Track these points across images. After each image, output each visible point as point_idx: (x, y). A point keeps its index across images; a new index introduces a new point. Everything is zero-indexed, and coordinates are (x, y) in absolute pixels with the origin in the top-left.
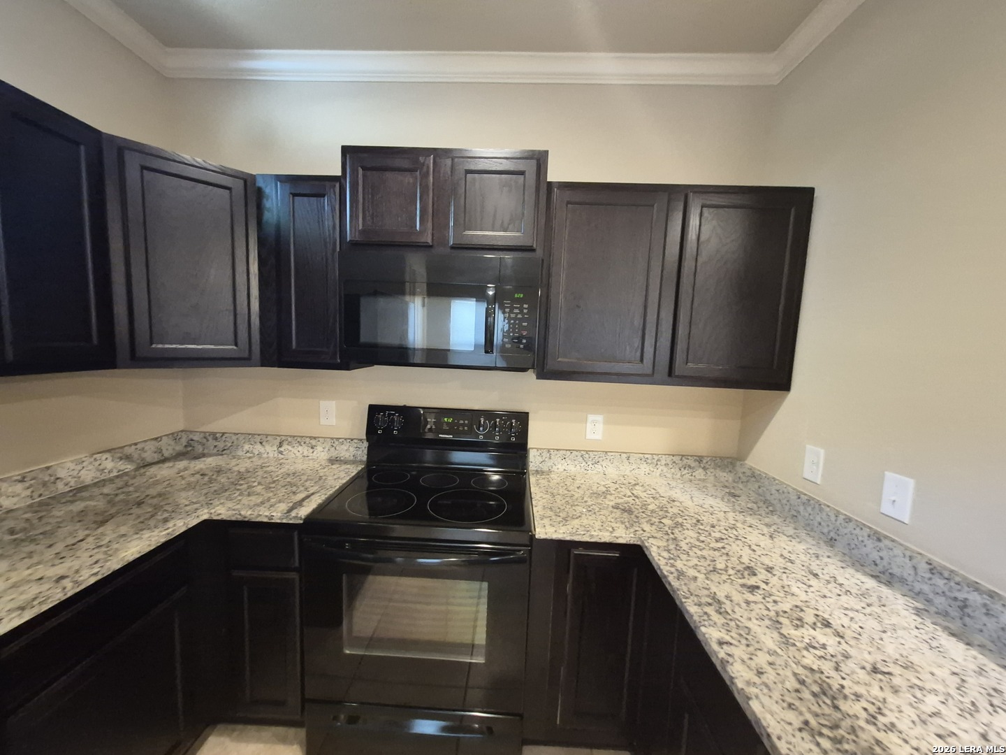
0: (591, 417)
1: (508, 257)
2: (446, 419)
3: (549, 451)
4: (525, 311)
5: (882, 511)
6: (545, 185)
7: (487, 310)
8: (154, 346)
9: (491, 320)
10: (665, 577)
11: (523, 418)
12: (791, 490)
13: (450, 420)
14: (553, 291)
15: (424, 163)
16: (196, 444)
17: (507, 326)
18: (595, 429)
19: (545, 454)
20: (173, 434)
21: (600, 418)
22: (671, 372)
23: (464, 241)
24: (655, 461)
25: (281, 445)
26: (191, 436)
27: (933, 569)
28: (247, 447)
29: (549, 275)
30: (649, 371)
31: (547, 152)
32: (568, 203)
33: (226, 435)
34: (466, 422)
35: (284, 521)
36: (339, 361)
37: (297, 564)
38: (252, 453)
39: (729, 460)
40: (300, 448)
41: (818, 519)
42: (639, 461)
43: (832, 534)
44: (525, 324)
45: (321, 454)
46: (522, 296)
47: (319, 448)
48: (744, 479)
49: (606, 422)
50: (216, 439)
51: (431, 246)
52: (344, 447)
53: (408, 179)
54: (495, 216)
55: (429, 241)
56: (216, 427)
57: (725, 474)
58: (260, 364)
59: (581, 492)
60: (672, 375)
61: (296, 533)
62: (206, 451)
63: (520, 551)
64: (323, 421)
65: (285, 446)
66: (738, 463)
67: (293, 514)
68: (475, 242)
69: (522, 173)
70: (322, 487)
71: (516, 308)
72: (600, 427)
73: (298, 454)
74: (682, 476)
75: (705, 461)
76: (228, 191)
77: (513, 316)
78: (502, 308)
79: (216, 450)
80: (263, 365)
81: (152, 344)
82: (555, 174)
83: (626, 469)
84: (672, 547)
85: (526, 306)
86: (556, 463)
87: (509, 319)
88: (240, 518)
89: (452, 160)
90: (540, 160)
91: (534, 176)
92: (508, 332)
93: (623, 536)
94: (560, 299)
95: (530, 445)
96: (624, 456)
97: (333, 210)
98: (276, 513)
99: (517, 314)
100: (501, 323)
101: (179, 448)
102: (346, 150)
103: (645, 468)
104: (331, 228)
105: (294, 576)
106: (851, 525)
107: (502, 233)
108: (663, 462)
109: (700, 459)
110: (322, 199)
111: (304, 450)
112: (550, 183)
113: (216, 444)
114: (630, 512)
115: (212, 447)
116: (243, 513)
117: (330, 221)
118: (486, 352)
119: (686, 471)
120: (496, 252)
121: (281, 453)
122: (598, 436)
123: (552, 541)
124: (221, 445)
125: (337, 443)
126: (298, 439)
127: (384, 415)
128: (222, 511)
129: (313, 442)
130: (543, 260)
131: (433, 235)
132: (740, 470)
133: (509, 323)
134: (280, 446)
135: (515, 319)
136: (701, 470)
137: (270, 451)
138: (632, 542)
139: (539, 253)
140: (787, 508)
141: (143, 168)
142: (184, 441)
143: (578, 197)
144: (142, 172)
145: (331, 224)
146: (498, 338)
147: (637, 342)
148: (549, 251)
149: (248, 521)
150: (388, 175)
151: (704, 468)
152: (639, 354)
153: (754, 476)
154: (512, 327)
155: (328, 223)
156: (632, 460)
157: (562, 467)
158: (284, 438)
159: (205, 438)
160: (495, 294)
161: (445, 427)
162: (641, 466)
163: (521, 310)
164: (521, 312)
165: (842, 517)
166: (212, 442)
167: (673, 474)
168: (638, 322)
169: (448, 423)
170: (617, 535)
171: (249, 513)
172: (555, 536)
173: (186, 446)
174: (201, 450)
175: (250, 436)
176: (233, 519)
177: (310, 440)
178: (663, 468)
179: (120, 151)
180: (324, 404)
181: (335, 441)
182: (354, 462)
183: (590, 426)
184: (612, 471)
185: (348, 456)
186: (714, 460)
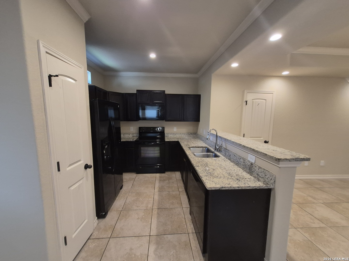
1: (160, 104)
6: (165, 94)
9: (158, 113)
13: (152, 129)
14: (167, 109)
15: (148, 92)
18: (175, 129)
19: (167, 134)
22: (184, 120)
23: (154, 103)
24: (184, 134)
29: (166, 107)
30: (181, 120)
32: (168, 97)
35: (133, 141)
45: (131, 136)
49: (177, 128)
51: (149, 103)
52: (135, 134)
53: (146, 94)
57: (195, 135)
63: (163, 142)
64: (131, 130)
65: (125, 135)
66: (196, 133)
68: (156, 103)
72: (176, 129)
76: (120, 96)
80: (124, 121)
83: (180, 135)
84: (182, 140)
88: (126, 141)
90: (164, 91)
91: (163, 94)
92: (161, 115)
95: (165, 133)
97: (135, 98)
100: (160, 113)
102: (137, 90)
105: (134, 149)
106: (202, 136)
107: (159, 101)
109: (191, 133)
110: (133, 97)
111: (128, 135)
120: (158, 104)
121: (124, 136)
122: (176, 130)
123: (167, 141)
126: (127, 134)
127: (142, 128)
138: (177, 141)
139: (165, 104)
141: (111, 95)
143: (170, 96)
145: (134, 100)
146: (159, 115)
147: (179, 116)
149: (128, 141)
150: (143, 94)
151: (192, 135)
156: (181, 134)
157: (170, 136)
158: (124, 133)
163: (162, 112)
177: (129, 134)
178: (186, 135)
179: (108, 93)
180: (131, 127)
181: (133, 134)
182: (137, 136)
183: (174, 129)
184: (178, 136)
185: (135, 136)
186: (193, 133)
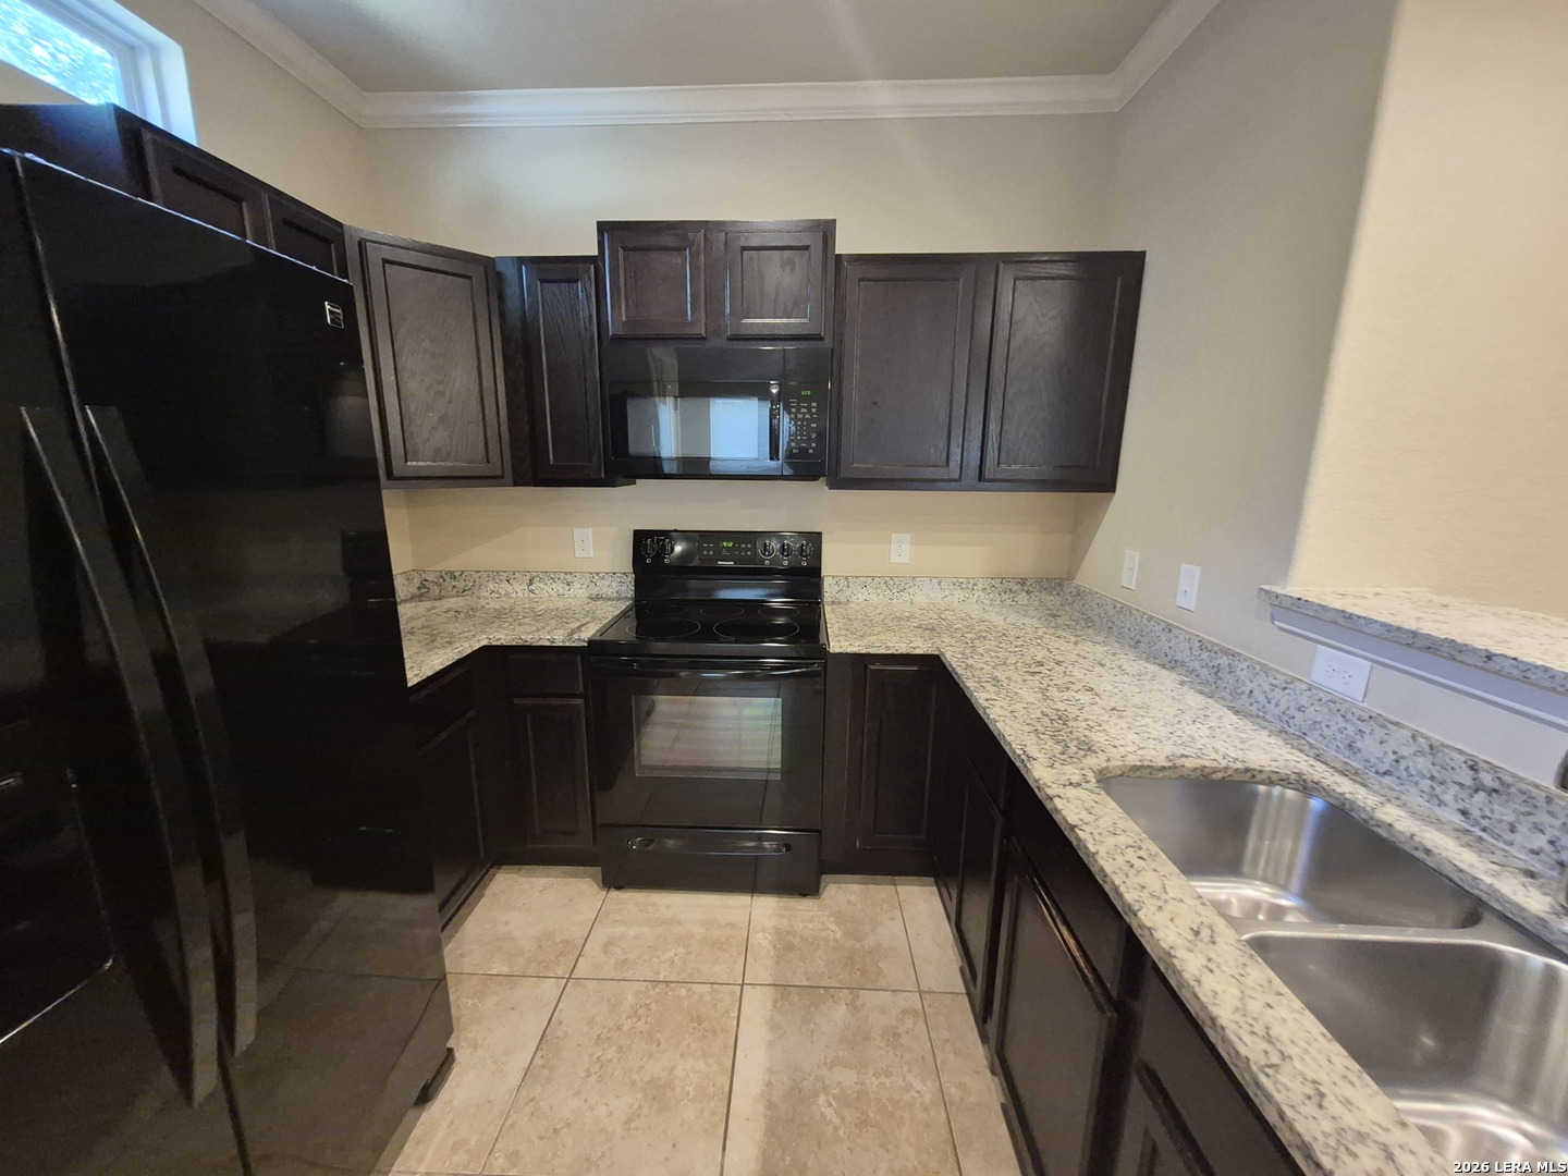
0: (895, 537)
1: (790, 347)
2: (725, 544)
3: (847, 578)
4: (814, 410)
5: (1178, 604)
6: (834, 259)
7: (771, 410)
8: (409, 463)
9: (775, 422)
10: (954, 669)
11: (815, 539)
12: (1108, 600)
13: (730, 545)
14: (845, 383)
15: (694, 241)
16: (431, 586)
17: (793, 428)
18: (901, 551)
19: (843, 583)
20: (405, 573)
21: (907, 536)
22: (981, 477)
23: (743, 331)
24: (970, 586)
25: (531, 582)
26: (424, 576)
27: (1203, 645)
28: (491, 586)
29: (841, 367)
30: (956, 476)
31: (834, 222)
32: (860, 280)
33: (466, 573)
34: (749, 546)
35: (567, 644)
36: (603, 475)
37: (581, 689)
38: (498, 592)
39: (1058, 581)
40: (554, 586)
41: (1129, 625)
42: (952, 587)
43: (1138, 637)
44: (814, 425)
45: (579, 592)
46: (809, 393)
47: (577, 585)
48: (1071, 599)
49: (912, 543)
50: (455, 578)
51: (705, 338)
52: (606, 583)
53: (676, 259)
54: (776, 300)
55: (703, 333)
56: (453, 564)
57: (1052, 598)
58: (511, 483)
59: (882, 617)
60: (984, 479)
61: (579, 657)
62: (443, 593)
63: (814, 664)
64: (579, 553)
65: (536, 584)
66: (1066, 583)
67: (576, 636)
68: (755, 331)
69: (806, 248)
70: (594, 619)
71: (803, 407)
72: (907, 548)
73: (552, 592)
74: (1002, 601)
75: (1028, 584)
76: (468, 281)
77: (800, 416)
78: (787, 408)
79: (455, 591)
80: (516, 484)
81: (406, 461)
82: (844, 246)
83: (937, 595)
84: (968, 651)
85: (814, 404)
86: (855, 592)
87: (796, 419)
88: (521, 643)
89: (726, 234)
90: (826, 230)
91: (820, 250)
92: (795, 435)
93: (921, 647)
94: (854, 394)
95: (824, 572)
96: (935, 581)
97: (588, 297)
98: (558, 637)
99: (804, 414)
100: (786, 424)
101: (414, 590)
102: (602, 227)
103: (958, 594)
104: (587, 321)
105: (580, 702)
106: (1152, 623)
107: (784, 321)
108: (981, 587)
109: (1023, 582)
110: (575, 285)
111: (560, 587)
112: (839, 256)
113: (454, 583)
114: (933, 629)
115: (450, 589)
116: (523, 637)
117: (587, 309)
118: (771, 459)
119: (1007, 596)
120: (779, 342)
121: (532, 591)
122: (905, 559)
123: (847, 654)
124: (461, 585)
125: (597, 578)
126: (552, 576)
127: (653, 541)
128: (502, 636)
129: (569, 578)
130: (832, 350)
131: (706, 325)
132: (1067, 590)
133: (795, 425)
134: (531, 584)
135: (803, 420)
136: (1024, 594)
137: (519, 590)
138: (929, 652)
139: (828, 343)
140: (1104, 620)
141: (385, 261)
142: (417, 581)
143: (873, 272)
144: (384, 266)
145: (586, 314)
146: (784, 442)
147: (942, 444)
148: (839, 337)
149: (529, 646)
150: (653, 255)
151: (1028, 592)
152: (944, 456)
153: (1080, 594)
154: (799, 428)
155: (584, 314)
156: (944, 586)
157: (860, 596)
158: (534, 574)
159: (441, 577)
160: (779, 392)
161: (724, 552)
162: (955, 592)
163: (809, 408)
164: (809, 412)
165: (1146, 617)
166: (449, 583)
167: (992, 600)
168: (943, 419)
169: (727, 548)
170: (914, 646)
171: (530, 636)
172: (849, 650)
173: (419, 588)
174: (437, 592)
175: (495, 575)
176: (514, 643)
177: (567, 577)
178: (981, 593)
179: (361, 244)
180: (578, 532)
181: (594, 576)
182: (618, 599)
183: (894, 547)
184: (921, 600)
185: (611, 592)
186: (1039, 581)
